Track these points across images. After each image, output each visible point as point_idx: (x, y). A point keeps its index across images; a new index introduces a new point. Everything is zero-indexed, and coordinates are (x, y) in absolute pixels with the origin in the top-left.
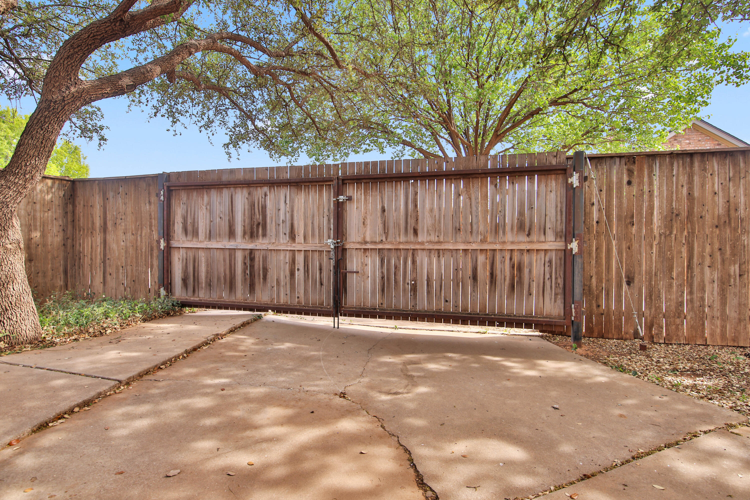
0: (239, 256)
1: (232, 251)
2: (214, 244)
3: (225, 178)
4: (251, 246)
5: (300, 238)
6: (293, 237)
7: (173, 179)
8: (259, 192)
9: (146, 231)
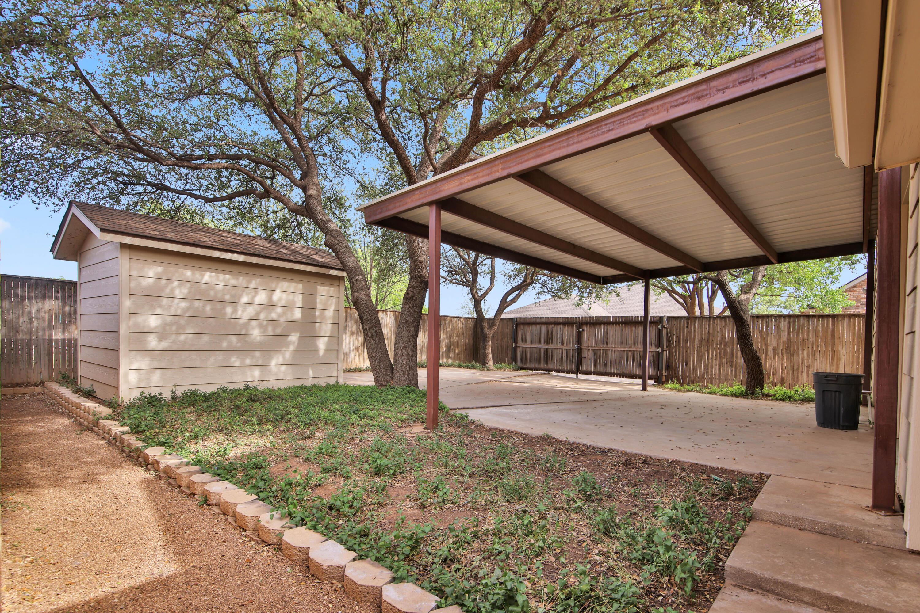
0: (542, 351)
1: (540, 349)
2: (533, 346)
3: (538, 320)
4: (547, 347)
5: (565, 344)
6: (562, 344)
7: (518, 320)
8: (551, 326)
9: (506, 340)
